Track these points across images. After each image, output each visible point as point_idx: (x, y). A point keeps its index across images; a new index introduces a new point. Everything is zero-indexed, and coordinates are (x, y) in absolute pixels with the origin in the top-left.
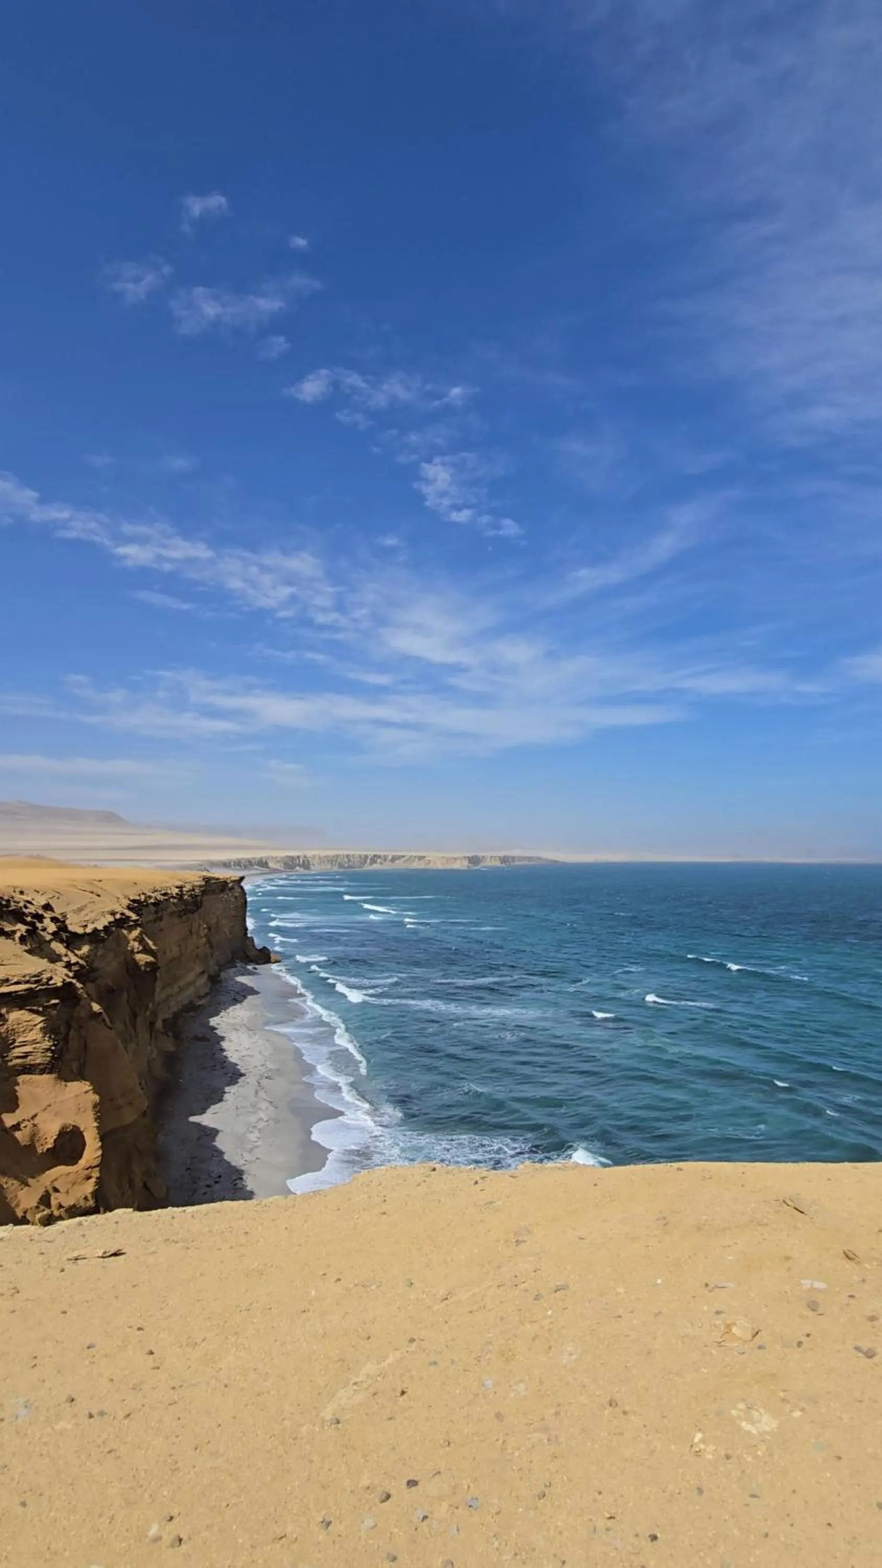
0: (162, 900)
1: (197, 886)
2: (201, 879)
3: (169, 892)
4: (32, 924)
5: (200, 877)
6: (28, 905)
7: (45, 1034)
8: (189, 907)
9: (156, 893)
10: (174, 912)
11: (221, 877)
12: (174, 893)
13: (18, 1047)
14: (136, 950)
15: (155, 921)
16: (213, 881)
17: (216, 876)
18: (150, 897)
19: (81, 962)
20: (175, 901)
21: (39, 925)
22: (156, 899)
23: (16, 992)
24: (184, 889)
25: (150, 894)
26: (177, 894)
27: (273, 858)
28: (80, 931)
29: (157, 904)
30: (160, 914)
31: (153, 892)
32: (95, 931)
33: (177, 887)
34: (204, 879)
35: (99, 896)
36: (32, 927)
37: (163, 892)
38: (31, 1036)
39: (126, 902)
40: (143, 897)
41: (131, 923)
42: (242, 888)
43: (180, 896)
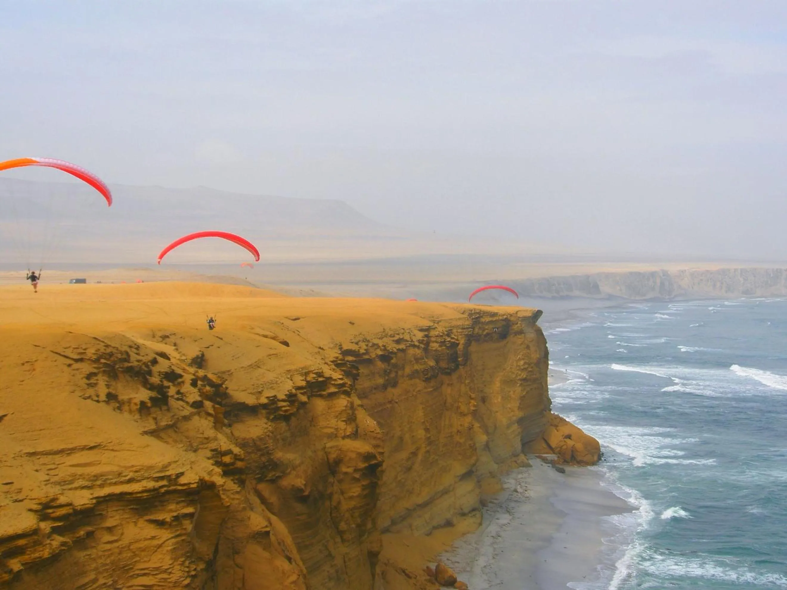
0: (395, 350)
1: (457, 327)
2: (465, 316)
3: (407, 337)
4: (161, 390)
5: (463, 313)
6: (160, 359)
7: (175, 559)
8: (443, 365)
9: (385, 339)
10: (417, 371)
11: (501, 312)
12: (415, 339)
13: (138, 575)
14: (342, 434)
15: (385, 387)
16: (488, 319)
17: (494, 308)
18: (375, 346)
19: (237, 450)
20: (418, 352)
21: (172, 391)
22: (385, 348)
23: (131, 494)
24: (433, 333)
25: (376, 341)
26: (420, 342)
27: (608, 276)
28: (251, 401)
29: (386, 358)
30: (393, 375)
31: (381, 338)
32: (274, 400)
33: (421, 330)
34: (470, 315)
35: (286, 344)
36: (158, 392)
37: (397, 337)
38: (154, 561)
39: (333, 354)
40: (363, 346)
41: (333, 390)
42: (539, 332)
43: (426, 343)
